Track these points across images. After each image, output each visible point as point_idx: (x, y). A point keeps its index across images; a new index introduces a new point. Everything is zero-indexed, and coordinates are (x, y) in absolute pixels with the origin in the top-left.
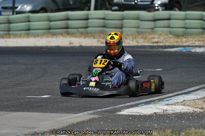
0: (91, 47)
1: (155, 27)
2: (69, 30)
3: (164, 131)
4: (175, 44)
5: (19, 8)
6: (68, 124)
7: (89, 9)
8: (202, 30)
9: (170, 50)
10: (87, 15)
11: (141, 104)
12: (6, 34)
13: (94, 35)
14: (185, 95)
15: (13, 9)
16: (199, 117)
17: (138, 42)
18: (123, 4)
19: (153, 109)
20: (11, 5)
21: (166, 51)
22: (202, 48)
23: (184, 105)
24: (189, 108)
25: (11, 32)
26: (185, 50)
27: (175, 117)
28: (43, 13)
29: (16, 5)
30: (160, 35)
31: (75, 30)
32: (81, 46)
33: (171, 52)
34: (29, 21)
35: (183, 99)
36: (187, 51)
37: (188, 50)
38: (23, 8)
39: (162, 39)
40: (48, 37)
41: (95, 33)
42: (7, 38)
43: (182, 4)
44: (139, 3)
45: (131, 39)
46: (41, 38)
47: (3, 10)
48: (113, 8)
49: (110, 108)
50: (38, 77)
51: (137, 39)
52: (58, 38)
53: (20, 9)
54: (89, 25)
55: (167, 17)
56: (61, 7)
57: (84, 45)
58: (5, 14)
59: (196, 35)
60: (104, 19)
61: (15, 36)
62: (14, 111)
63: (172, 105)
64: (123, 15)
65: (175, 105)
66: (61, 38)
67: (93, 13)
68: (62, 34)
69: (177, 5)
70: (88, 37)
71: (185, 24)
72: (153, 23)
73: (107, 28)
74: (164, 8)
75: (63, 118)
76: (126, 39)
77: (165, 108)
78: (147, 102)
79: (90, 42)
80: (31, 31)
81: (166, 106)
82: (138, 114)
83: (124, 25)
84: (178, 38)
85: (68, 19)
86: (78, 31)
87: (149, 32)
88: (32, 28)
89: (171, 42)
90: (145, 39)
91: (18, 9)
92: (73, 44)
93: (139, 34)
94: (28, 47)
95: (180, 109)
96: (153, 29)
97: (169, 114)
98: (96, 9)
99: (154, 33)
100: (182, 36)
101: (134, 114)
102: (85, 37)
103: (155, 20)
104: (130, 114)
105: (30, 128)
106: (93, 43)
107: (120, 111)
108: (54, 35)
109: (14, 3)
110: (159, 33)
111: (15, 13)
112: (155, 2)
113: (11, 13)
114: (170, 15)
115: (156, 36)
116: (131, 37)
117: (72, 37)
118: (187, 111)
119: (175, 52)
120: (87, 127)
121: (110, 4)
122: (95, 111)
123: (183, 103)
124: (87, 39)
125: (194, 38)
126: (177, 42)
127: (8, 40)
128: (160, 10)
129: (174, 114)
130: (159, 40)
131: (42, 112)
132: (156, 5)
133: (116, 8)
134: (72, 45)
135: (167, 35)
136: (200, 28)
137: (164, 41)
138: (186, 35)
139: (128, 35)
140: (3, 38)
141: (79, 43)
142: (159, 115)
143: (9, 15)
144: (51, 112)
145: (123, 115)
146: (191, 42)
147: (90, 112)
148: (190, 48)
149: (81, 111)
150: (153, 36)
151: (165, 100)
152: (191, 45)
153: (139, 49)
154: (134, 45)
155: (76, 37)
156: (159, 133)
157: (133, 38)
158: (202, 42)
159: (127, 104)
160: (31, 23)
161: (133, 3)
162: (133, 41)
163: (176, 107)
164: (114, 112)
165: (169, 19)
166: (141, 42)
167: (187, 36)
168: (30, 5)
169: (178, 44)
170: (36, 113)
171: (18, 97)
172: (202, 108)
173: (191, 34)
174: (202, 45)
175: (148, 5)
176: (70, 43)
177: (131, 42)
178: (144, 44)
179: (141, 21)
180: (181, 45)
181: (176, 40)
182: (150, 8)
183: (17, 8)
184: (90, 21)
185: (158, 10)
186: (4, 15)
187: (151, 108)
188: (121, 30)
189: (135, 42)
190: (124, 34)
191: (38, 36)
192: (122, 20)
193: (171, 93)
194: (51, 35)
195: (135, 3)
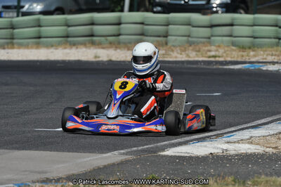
0: (124, 62)
1: (212, 36)
2: (95, 38)
3: (224, 178)
4: (239, 60)
5: (26, 7)
6: (92, 168)
7: (122, 11)
8: (277, 40)
9: (232, 67)
10: (120, 18)
11: (191, 141)
12: (8, 44)
13: (129, 45)
14: (252, 130)
15: (18, 8)
16: (271, 160)
17: (188, 56)
18: (168, 3)
19: (209, 147)
20: (16, 4)
21: (226, 69)
22: (276, 65)
23: (251, 143)
24: (258, 147)
25: (15, 41)
26: (253, 68)
27: (239, 159)
28: (58, 14)
29: (22, 4)
30: (219, 46)
31: (103, 39)
32: (110, 61)
33: (233, 69)
34: (40, 26)
35: (251, 135)
36: (255, 69)
37: (257, 67)
38: (31, 7)
39: (221, 51)
40: (65, 48)
41: (130, 43)
42: (8, 48)
43: (249, 4)
44: (191, 3)
45: (179, 51)
46: (56, 49)
47: (3, 10)
48: (155, 10)
49: (150, 146)
50: (52, 103)
51: (187, 52)
52: (78, 50)
53: (28, 9)
54: (122, 32)
55: (228, 21)
56: (84, 7)
57: (114, 59)
58: (7, 16)
59: (269, 47)
60: (142, 23)
61: (20, 46)
62: (18, 149)
63: (235, 142)
64: (168, 18)
65: (239, 143)
66: (84, 49)
67: (127, 15)
68: (84, 44)
69: (243, 6)
70: (120, 48)
71: (253, 31)
72: (209, 29)
73: (147, 36)
74: (224, 10)
75: (85, 160)
76: (173, 51)
77: (225, 146)
78: (200, 138)
79: (123, 55)
80: (42, 40)
82: (189, 155)
83: (170, 33)
84: (244, 52)
85: (93, 24)
86: (107, 40)
87: (204, 43)
88: (43, 35)
89: (234, 57)
90: (199, 51)
91: (24, 9)
92: (99, 57)
93: (190, 45)
94: (37, 61)
95: (245, 148)
96: (209, 38)
97: (230, 156)
98: (131, 10)
99: (210, 43)
100: (250, 48)
101: (183, 155)
102: (116, 48)
103: (212, 26)
104: (177, 154)
105: (39, 173)
106: (126, 57)
107: (163, 150)
108: (74, 45)
110: (217, 45)
111: (20, 15)
112: (212, 2)
113: (15, 14)
114: (233, 19)
115: (213, 48)
116: (178, 49)
117: (99, 48)
118: (256, 151)
119: (239, 70)
120: (118, 171)
121: (150, 3)
122: (129, 150)
123: (250, 141)
124: (118, 50)
125: (266, 51)
126: (243, 56)
127: (10, 51)
128: (220, 12)
129: (237, 155)
130: (217, 53)
131: (57, 151)
132: (215, 5)
133: (159, 9)
134: (97, 59)
135: (228, 46)
136: (275, 38)
137: (225, 55)
138: (254, 47)
139: (174, 46)
140: (4, 48)
141: (108, 56)
142: (217, 156)
143: (13, 17)
144: (69, 151)
145: (167, 156)
146: (261, 57)
147: (122, 151)
148: (261, 64)
149: (109, 150)
150: (209, 48)
151: (225, 136)
152: (261, 60)
153: (189, 66)
154: (183, 59)
155: (103, 48)
156: (216, 182)
157: (182, 51)
158: (276, 57)
159: (173, 141)
160: (42, 28)
161: (183, 2)
162: (181, 54)
163: (240, 145)
164: (155, 153)
165: (232, 25)
166: (193, 56)
167: (256, 48)
168: (41, 4)
169: (243, 60)
170: (48, 152)
171: (24, 129)
172: (276, 148)
173: (260, 46)
174: (276, 61)
175: (203, 5)
176: (96, 57)
177: (179, 56)
178: (196, 59)
179: (193, 27)
180: (247, 60)
181: (241, 53)
182: (205, 9)
183: (23, 7)
184: (122, 26)
185: (217, 12)
186: (5, 18)
187: (206, 146)
188: (165, 39)
189: (184, 56)
190: (170, 44)
191: (52, 46)
192: (167, 25)
193: (233, 126)
194: (70, 45)
195: (185, 2)
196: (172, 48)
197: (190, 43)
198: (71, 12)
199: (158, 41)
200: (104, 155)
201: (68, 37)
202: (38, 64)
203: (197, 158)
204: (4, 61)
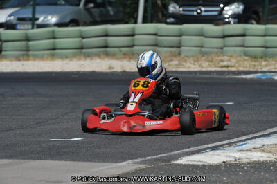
1: (225, 46)
2: (108, 50)
4: (252, 69)
5: (41, 20)
7: (136, 22)
9: (244, 77)
10: (133, 29)
11: (204, 149)
12: (23, 55)
14: (264, 138)
15: (33, 20)
17: (201, 66)
18: (181, 15)
19: (222, 156)
20: (31, 16)
21: (238, 79)
23: (263, 151)
24: (270, 155)
25: (30, 53)
26: (264, 78)
27: (252, 167)
28: (73, 26)
29: (37, 16)
30: (231, 56)
31: (117, 50)
32: (124, 72)
33: (246, 79)
34: (54, 38)
35: (263, 143)
36: (267, 79)
37: (269, 77)
38: (46, 20)
39: (233, 61)
40: (80, 59)
42: (24, 60)
43: (261, 14)
44: (203, 14)
45: (192, 62)
46: (71, 60)
47: (18, 22)
48: (168, 21)
49: (165, 155)
50: (66, 113)
51: (200, 62)
52: (92, 61)
53: (43, 21)
54: (136, 43)
55: (240, 32)
56: (98, 19)
57: (128, 69)
58: (22, 27)
60: (156, 34)
61: (36, 58)
62: (34, 159)
63: (247, 151)
64: (181, 29)
65: (251, 151)
66: (98, 60)
67: (140, 27)
68: (98, 55)
69: (254, 16)
70: (134, 59)
71: (265, 41)
72: (221, 39)
73: (161, 47)
74: (236, 20)
75: (100, 169)
76: (186, 61)
77: (238, 155)
78: (213, 147)
80: (57, 51)
81: (239, 153)
82: (201, 164)
83: (183, 44)
84: (256, 61)
85: (107, 35)
86: (121, 51)
87: (217, 53)
88: (57, 46)
89: (246, 67)
90: (211, 61)
91: (39, 22)
92: (113, 68)
93: (203, 56)
94: (52, 73)
95: (257, 156)
96: (222, 48)
97: (243, 164)
98: (145, 21)
99: (223, 54)
100: (262, 58)
101: (196, 163)
102: (130, 59)
103: (224, 37)
104: (191, 163)
105: (55, 182)
107: (177, 159)
108: (88, 56)
109: (34, 13)
110: (229, 55)
111: (35, 27)
112: (224, 12)
113: (30, 26)
114: (245, 29)
115: (225, 58)
116: (191, 59)
117: (113, 59)
118: (268, 159)
119: (252, 79)
121: (163, 15)
122: (143, 159)
123: (262, 149)
124: (132, 62)
126: (254, 66)
127: (25, 62)
128: (232, 23)
129: (249, 163)
130: (230, 63)
131: (72, 160)
132: (227, 16)
133: (172, 20)
134: (112, 70)
135: (240, 56)
137: (237, 64)
138: (266, 57)
139: (187, 57)
140: (19, 60)
141: (122, 67)
142: (230, 165)
143: (28, 29)
144: (84, 161)
145: (181, 165)
146: (273, 67)
147: (136, 160)
148: (272, 74)
149: (123, 159)
150: (221, 58)
151: (238, 144)
152: (273, 70)
153: (202, 76)
154: (196, 70)
155: (117, 59)
157: (195, 61)
159: (186, 150)
160: (57, 40)
161: (195, 13)
162: (194, 64)
163: (252, 153)
164: (169, 161)
165: (244, 35)
166: (205, 66)
167: (268, 59)
168: (55, 16)
169: (255, 70)
170: (64, 162)
171: (39, 140)
173: (273, 56)
175: (216, 16)
176: (110, 68)
177: (192, 66)
178: (209, 69)
179: (206, 37)
180: (259, 70)
181: (253, 63)
182: (218, 20)
183: (38, 19)
184: (136, 37)
185: (229, 23)
186: (20, 30)
187: (219, 155)
188: (178, 49)
189: (197, 66)
190: (183, 55)
191: (67, 57)
192: (180, 36)
193: (245, 135)
194: (85, 56)
195: (198, 13)
196: (186, 58)
197: (203, 53)
198: (86, 24)
199: (171, 52)
200: (119, 164)
201: (82, 48)
202: (54, 75)
203: (210, 167)
204: (20, 73)
